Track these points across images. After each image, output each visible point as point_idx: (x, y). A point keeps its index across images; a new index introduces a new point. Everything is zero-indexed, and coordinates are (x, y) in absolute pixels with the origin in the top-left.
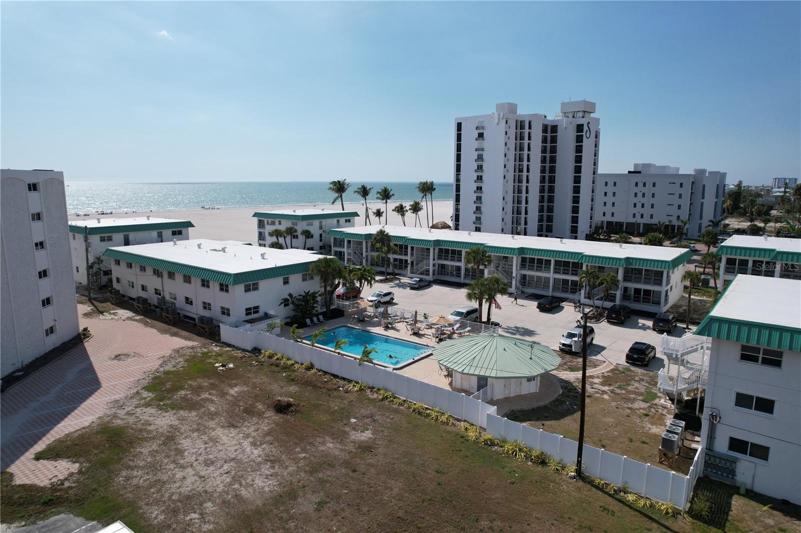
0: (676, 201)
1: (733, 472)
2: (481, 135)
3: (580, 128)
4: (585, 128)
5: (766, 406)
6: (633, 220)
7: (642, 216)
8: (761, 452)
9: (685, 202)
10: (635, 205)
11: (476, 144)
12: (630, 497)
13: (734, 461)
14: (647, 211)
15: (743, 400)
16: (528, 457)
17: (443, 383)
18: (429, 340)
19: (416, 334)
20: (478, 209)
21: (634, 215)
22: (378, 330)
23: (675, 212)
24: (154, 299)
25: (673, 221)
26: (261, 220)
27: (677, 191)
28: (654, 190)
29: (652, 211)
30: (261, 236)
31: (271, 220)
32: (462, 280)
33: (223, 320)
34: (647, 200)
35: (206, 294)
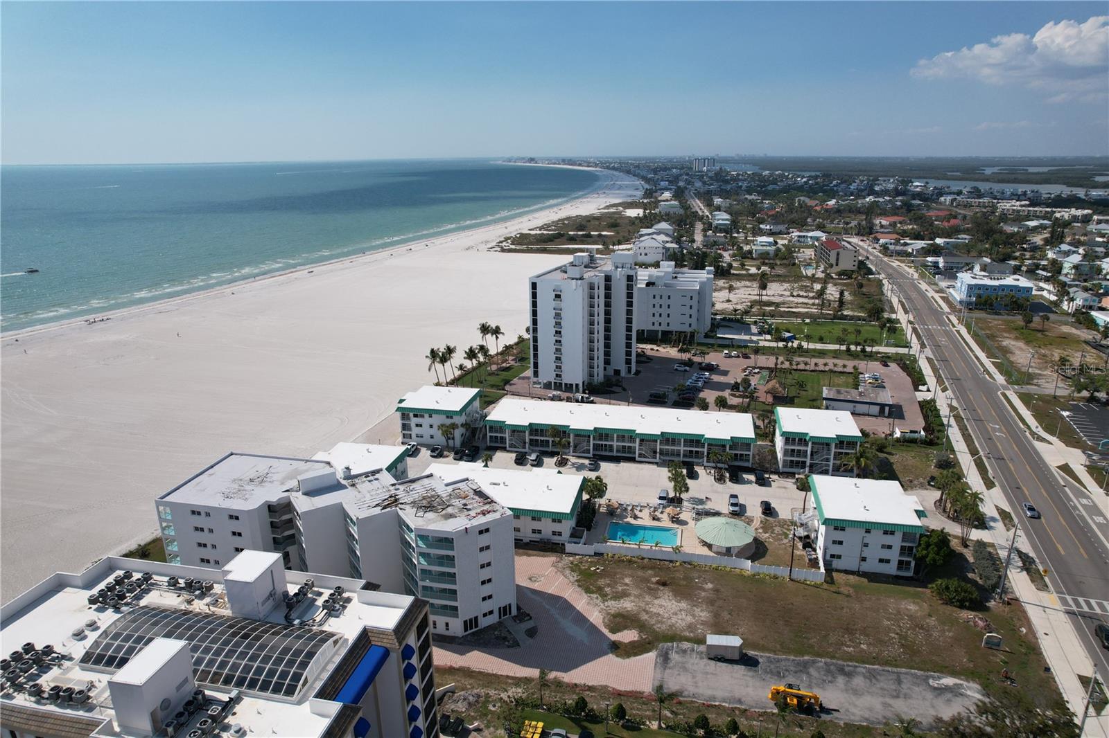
0: (687, 311)
1: (831, 565)
2: (558, 296)
3: (630, 278)
5: (841, 543)
6: (652, 328)
7: (660, 324)
8: (839, 557)
9: (694, 312)
10: (654, 315)
11: (553, 304)
12: (808, 582)
13: (832, 561)
14: (664, 320)
15: (834, 542)
16: (770, 578)
17: (712, 554)
18: (669, 524)
19: (656, 519)
20: (558, 359)
21: (653, 324)
23: (686, 320)
25: (686, 328)
26: (405, 414)
27: (689, 303)
28: (669, 302)
29: (668, 320)
30: (405, 427)
31: (419, 413)
32: (615, 454)
33: (556, 539)
34: (664, 311)
35: (536, 525)
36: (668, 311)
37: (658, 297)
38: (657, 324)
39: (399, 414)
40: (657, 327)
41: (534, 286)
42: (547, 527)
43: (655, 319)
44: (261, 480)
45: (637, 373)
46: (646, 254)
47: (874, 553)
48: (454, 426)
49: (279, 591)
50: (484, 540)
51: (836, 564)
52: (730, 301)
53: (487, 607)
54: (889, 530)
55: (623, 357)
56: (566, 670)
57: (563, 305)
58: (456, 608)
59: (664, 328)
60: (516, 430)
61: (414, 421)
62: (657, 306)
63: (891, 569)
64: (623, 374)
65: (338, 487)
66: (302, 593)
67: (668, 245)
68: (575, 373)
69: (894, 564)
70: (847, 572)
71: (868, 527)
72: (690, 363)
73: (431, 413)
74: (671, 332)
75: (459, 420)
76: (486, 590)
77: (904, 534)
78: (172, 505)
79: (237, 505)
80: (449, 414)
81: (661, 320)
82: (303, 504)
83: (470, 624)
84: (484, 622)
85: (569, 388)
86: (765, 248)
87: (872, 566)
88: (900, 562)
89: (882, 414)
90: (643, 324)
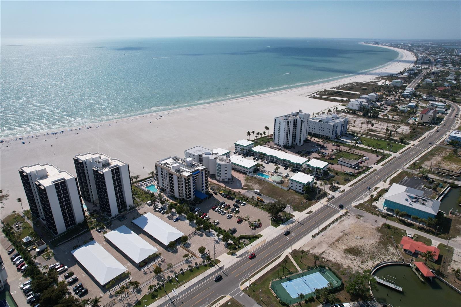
0: (328, 130)
2: (280, 123)
3: (302, 121)
4: (303, 121)
5: (292, 184)
6: (319, 134)
9: (331, 131)
11: (279, 125)
12: (284, 189)
16: (277, 187)
17: (272, 181)
18: (270, 175)
19: (269, 174)
20: (279, 138)
22: (264, 173)
23: (328, 133)
24: (234, 168)
25: (327, 135)
26: (236, 145)
27: (329, 128)
28: (324, 127)
29: (323, 132)
30: (236, 148)
31: (239, 145)
32: (274, 161)
33: (247, 172)
34: (322, 129)
35: (244, 169)
36: (323, 129)
37: (321, 125)
38: (320, 133)
39: (235, 145)
41: (275, 120)
42: (246, 170)
43: (320, 131)
44: (200, 151)
45: (303, 145)
46: (353, 106)
47: (298, 187)
48: (244, 149)
49: (192, 163)
50: (226, 166)
51: (292, 188)
52: (362, 128)
53: (226, 177)
54: (301, 183)
55: (299, 141)
56: (232, 188)
57: (281, 125)
58: (221, 176)
59: (322, 134)
60: (256, 152)
61: (237, 147)
63: (301, 191)
64: (298, 145)
65: (210, 154)
66: (195, 164)
67: (363, 103)
68: (282, 143)
69: (301, 190)
70: (293, 190)
71: (297, 182)
72: (319, 145)
73: (241, 145)
74: (324, 136)
75: (245, 148)
76: (226, 175)
77: (303, 185)
78: (187, 152)
79: (195, 154)
80: (244, 146)
81: (321, 132)
82: (204, 156)
83: (223, 179)
84: (226, 180)
85: (280, 146)
86: (404, 108)
87: (297, 190)
88: (302, 190)
89: (351, 167)
90: (317, 132)
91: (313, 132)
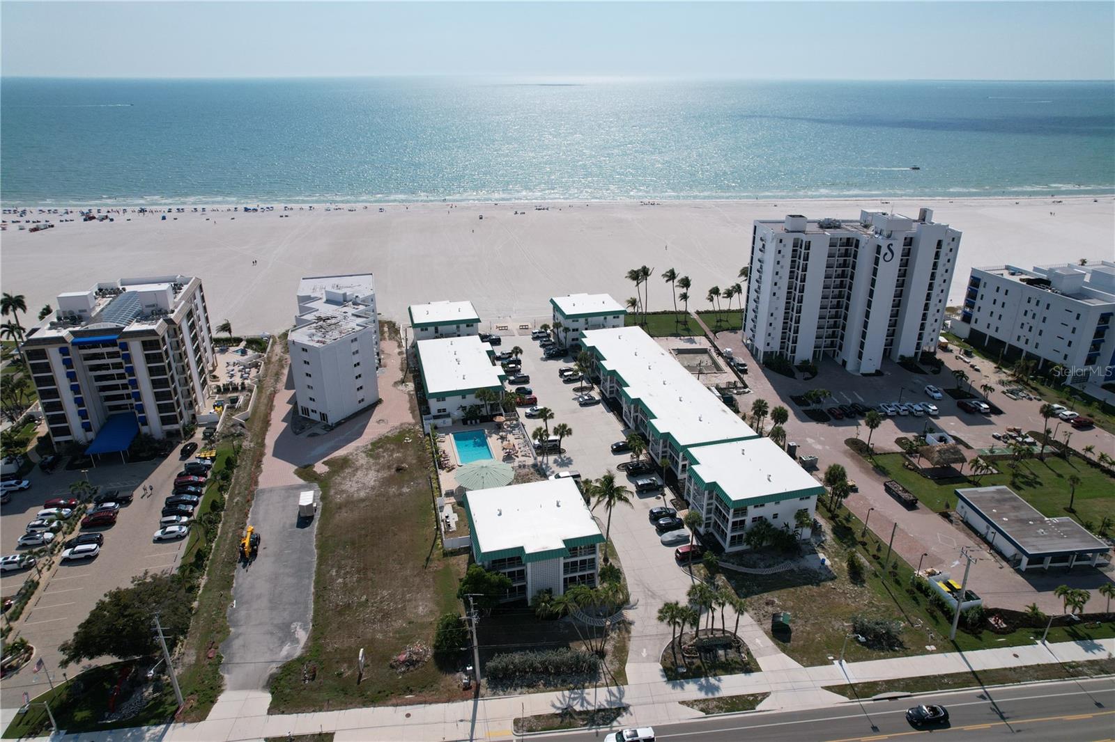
0: (1068, 334)
2: (763, 248)
3: (879, 250)
4: (884, 250)
7: (1027, 342)
9: (1076, 339)
10: (1022, 326)
11: (759, 255)
14: (1033, 337)
21: (1019, 338)
22: (492, 437)
23: (1063, 347)
25: (1057, 358)
26: (554, 306)
27: (1072, 322)
28: (1046, 313)
29: (1039, 339)
30: (554, 317)
31: (558, 309)
36: (1042, 326)
37: (1033, 302)
38: (1023, 340)
40: (1021, 345)
41: (755, 233)
43: (1022, 333)
45: (877, 374)
48: (560, 327)
50: (306, 357)
53: (313, 405)
55: (854, 350)
57: (764, 258)
59: (1030, 348)
62: (1030, 314)
64: (850, 367)
65: (340, 304)
73: (560, 311)
74: (1038, 358)
76: (311, 394)
80: (564, 315)
81: (1030, 336)
83: (305, 410)
84: (312, 415)
89: (1014, 563)
90: (1007, 334)
91: (991, 332)
